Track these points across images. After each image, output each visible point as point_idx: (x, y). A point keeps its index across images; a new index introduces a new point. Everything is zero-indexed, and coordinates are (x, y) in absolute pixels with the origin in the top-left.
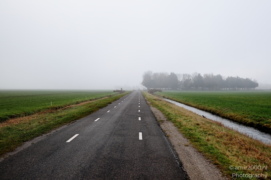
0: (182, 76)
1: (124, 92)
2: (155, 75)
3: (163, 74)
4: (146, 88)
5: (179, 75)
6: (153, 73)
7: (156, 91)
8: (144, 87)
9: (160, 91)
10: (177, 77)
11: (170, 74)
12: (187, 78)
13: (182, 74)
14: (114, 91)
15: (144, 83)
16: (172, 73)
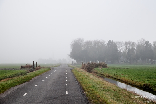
0: (124, 44)
1: (40, 67)
2: (88, 43)
3: (98, 42)
4: (75, 62)
5: (120, 43)
6: (85, 41)
7: (97, 66)
8: (73, 60)
9: (104, 66)
10: (116, 46)
11: (106, 42)
12: (131, 47)
13: (124, 42)
14: (22, 67)
15: (73, 55)
16: (109, 41)
